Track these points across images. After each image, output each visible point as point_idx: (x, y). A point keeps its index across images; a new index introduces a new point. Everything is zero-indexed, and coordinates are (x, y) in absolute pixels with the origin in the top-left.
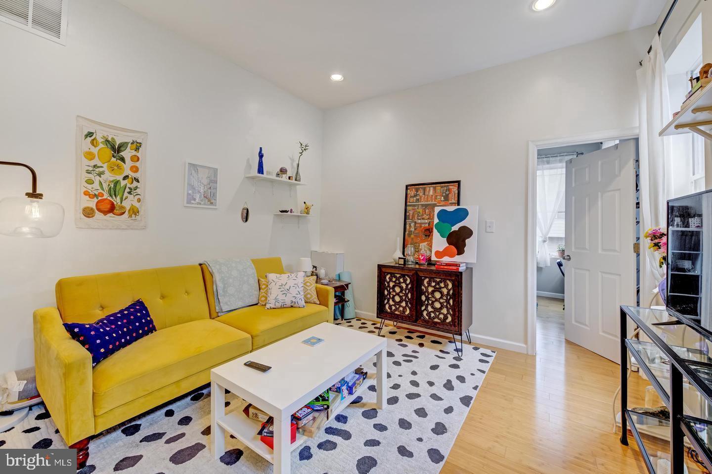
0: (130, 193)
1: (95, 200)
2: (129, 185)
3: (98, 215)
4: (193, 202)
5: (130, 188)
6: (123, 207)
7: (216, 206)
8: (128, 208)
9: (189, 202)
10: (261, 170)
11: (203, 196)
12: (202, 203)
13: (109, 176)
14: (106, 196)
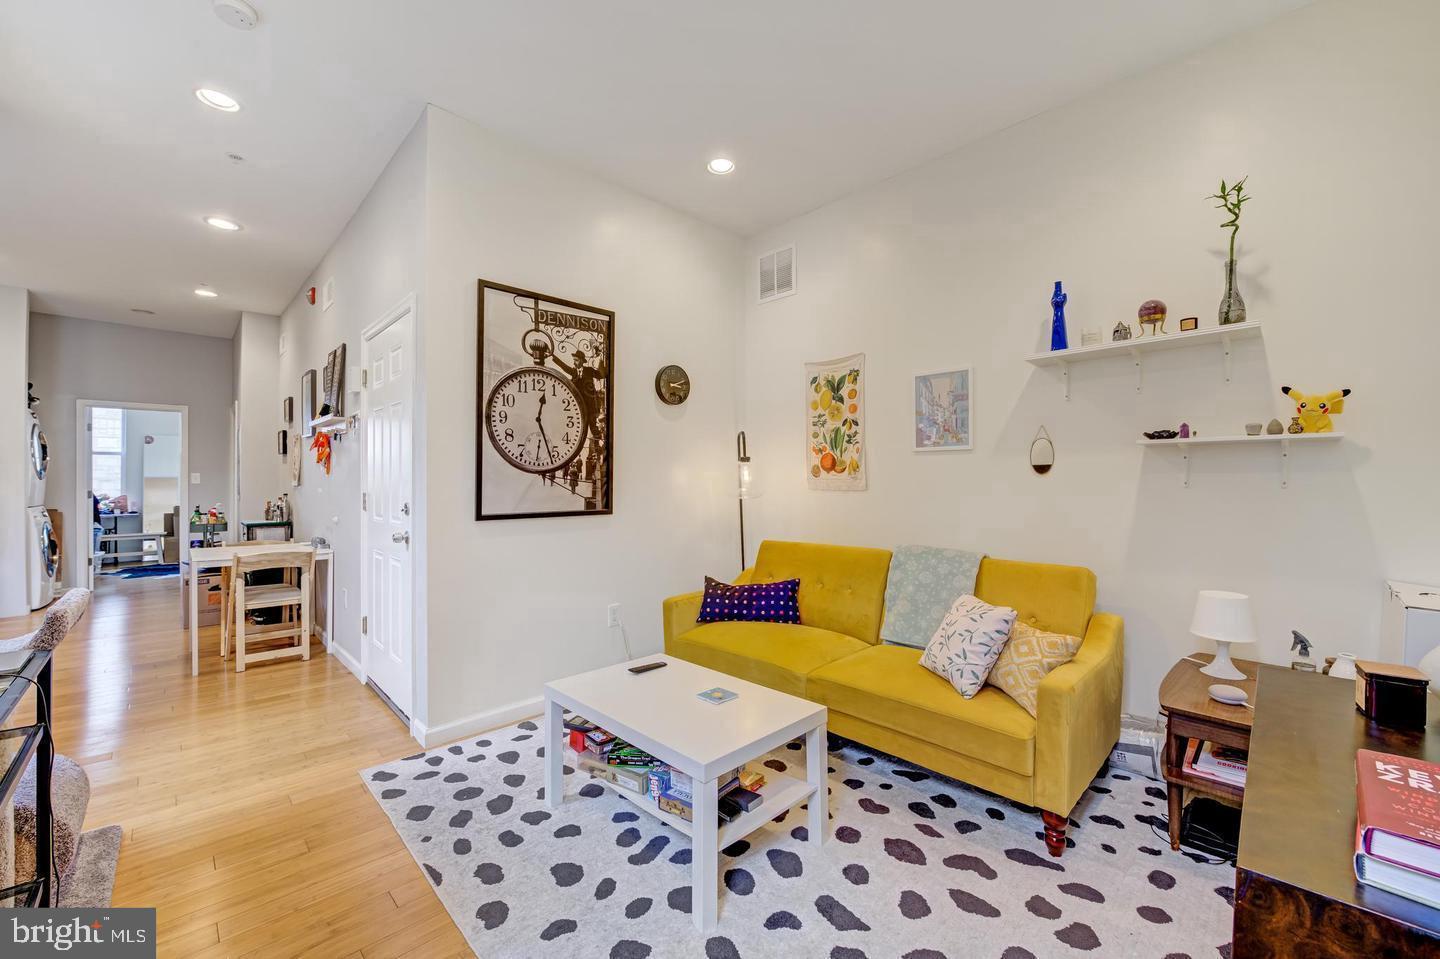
0: (849, 442)
1: (820, 456)
2: (847, 432)
3: (823, 473)
4: (926, 442)
5: (848, 436)
6: (843, 462)
7: (967, 444)
8: (848, 463)
9: (920, 443)
10: (1059, 340)
11: (942, 429)
12: (942, 442)
13: (831, 425)
14: (829, 450)
